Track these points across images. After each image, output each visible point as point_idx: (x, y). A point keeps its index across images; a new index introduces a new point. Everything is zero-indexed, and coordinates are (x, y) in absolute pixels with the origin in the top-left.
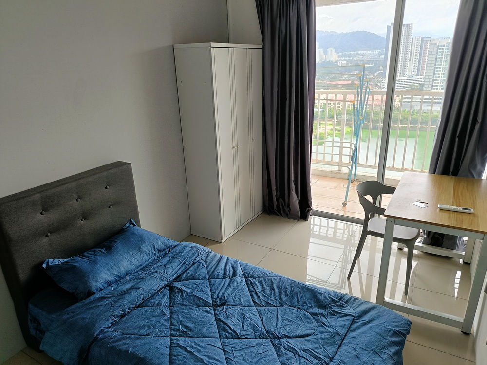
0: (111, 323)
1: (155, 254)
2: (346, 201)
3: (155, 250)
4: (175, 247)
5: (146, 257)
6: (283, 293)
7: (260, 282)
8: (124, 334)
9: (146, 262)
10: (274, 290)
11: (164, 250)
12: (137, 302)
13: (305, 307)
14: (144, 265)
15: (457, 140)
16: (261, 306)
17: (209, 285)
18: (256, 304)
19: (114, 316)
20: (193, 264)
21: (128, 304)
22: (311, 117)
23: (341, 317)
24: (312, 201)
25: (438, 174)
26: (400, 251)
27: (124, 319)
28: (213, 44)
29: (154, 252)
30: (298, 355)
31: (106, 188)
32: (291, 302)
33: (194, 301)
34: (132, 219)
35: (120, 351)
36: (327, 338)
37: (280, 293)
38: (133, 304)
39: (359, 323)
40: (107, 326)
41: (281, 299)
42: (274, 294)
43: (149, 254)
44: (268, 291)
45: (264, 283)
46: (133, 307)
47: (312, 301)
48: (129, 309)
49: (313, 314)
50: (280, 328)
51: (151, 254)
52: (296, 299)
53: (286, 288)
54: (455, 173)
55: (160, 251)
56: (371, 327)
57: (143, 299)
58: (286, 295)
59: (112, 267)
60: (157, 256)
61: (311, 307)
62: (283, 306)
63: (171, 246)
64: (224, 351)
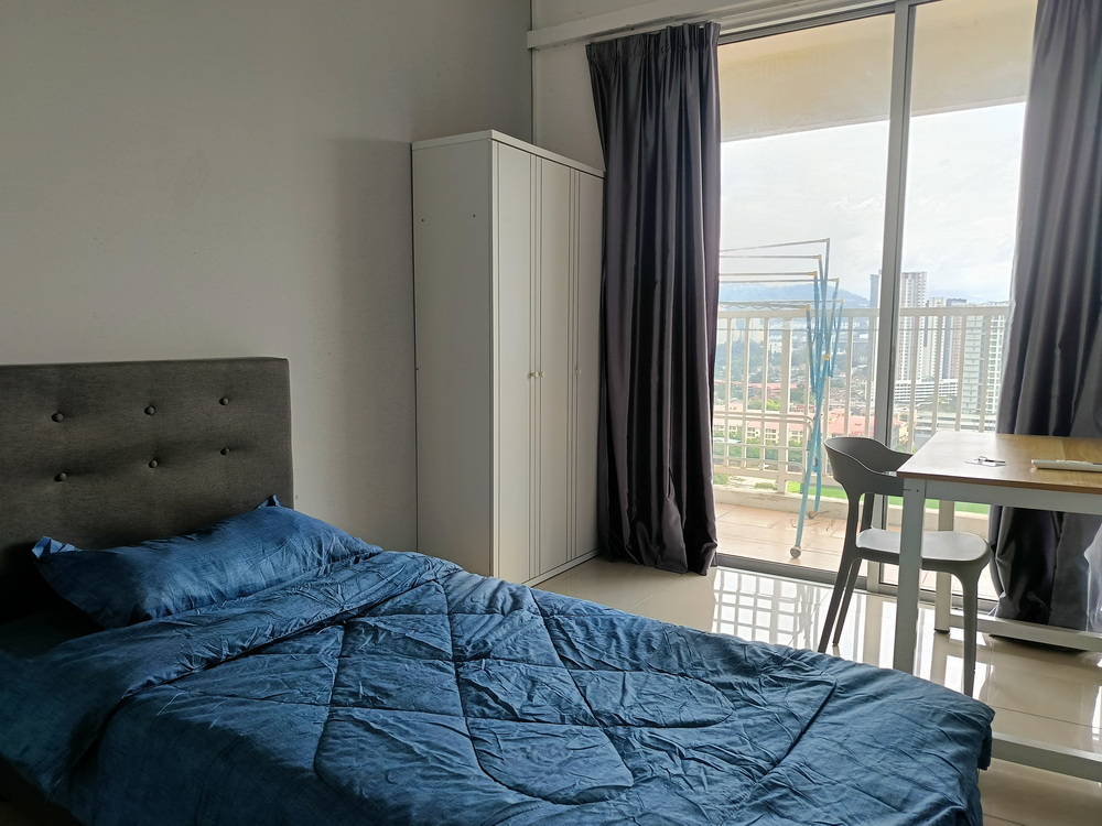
0: (178, 672)
1: (320, 564)
3: (320, 553)
4: (371, 555)
5: (295, 564)
6: (641, 645)
7: (582, 624)
8: (205, 694)
9: (294, 575)
10: (618, 639)
11: (344, 557)
12: (256, 638)
13: (701, 673)
14: (289, 582)
15: (1058, 352)
16: (580, 668)
17: (447, 624)
18: (569, 663)
19: (189, 657)
20: (413, 586)
21: (231, 639)
22: (711, 317)
23: (799, 688)
26: (941, 637)
27: (214, 670)
28: (496, 134)
29: (318, 556)
30: (681, 756)
31: (222, 402)
32: (661, 663)
33: (405, 649)
34: (275, 497)
35: (188, 726)
36: (760, 725)
37: (634, 646)
38: (244, 641)
39: (849, 700)
40: (165, 676)
41: (635, 657)
43: (304, 558)
44: (601, 641)
45: (591, 625)
46: (243, 648)
47: (718, 661)
48: (231, 648)
49: (719, 686)
50: (631, 707)
51: (308, 560)
52: (675, 658)
53: (649, 636)
55: (333, 558)
56: (882, 705)
57: (272, 634)
58: (650, 649)
59: (204, 567)
60: (323, 568)
61: (717, 672)
63: (363, 552)
64: (473, 739)
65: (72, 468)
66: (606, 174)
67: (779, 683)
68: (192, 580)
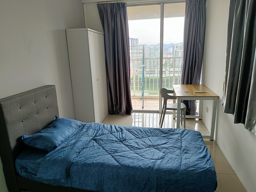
1: (78, 129)
2: (143, 106)
5: (74, 130)
6: (147, 132)
7: (135, 131)
8: (86, 158)
9: (75, 132)
10: (143, 132)
11: (81, 126)
12: (84, 146)
13: (159, 135)
15: (190, 70)
16: (141, 138)
17: (112, 135)
18: (138, 138)
19: (76, 152)
20: (99, 130)
21: (80, 147)
23: (176, 135)
24: (132, 105)
25: (185, 84)
26: (174, 120)
27: (81, 153)
28: (89, 29)
30: (168, 149)
31: (46, 97)
32: (152, 135)
33: (110, 142)
35: (90, 164)
36: (175, 141)
37: (146, 133)
39: (183, 135)
41: (147, 135)
44: (140, 133)
45: (137, 131)
46: (83, 148)
47: (160, 133)
48: (81, 149)
49: (163, 137)
50: (154, 143)
52: (153, 133)
53: (147, 130)
54: (191, 83)
55: (79, 127)
56: (189, 135)
57: (85, 144)
58: (149, 133)
59: (62, 134)
61: (161, 135)
62: (150, 137)
63: (84, 124)
64: (137, 154)
66: (104, 34)
67: (172, 134)
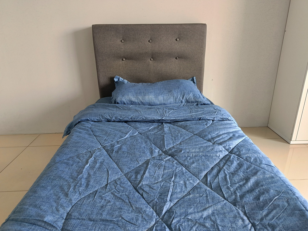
0: (97, 120)
1: (182, 102)
3: (183, 98)
4: (204, 104)
5: (172, 100)
6: (256, 193)
7: (240, 165)
10: (247, 182)
11: (192, 102)
12: (125, 118)
14: (168, 105)
16: (206, 185)
18: (205, 179)
21: (117, 115)
29: (182, 99)
31: (176, 40)
32: (252, 210)
34: (195, 78)
38: (121, 117)
40: (93, 119)
41: (243, 197)
42: (241, 186)
43: (176, 98)
44: (236, 178)
45: (244, 168)
51: (177, 100)
55: (187, 101)
60: (183, 104)
62: (235, 205)
63: (200, 102)
65: (129, 58)
68: (134, 96)
